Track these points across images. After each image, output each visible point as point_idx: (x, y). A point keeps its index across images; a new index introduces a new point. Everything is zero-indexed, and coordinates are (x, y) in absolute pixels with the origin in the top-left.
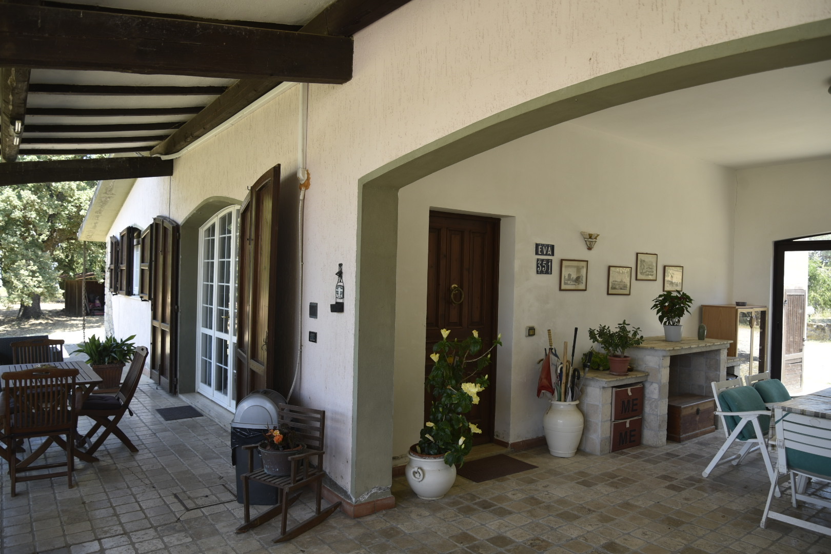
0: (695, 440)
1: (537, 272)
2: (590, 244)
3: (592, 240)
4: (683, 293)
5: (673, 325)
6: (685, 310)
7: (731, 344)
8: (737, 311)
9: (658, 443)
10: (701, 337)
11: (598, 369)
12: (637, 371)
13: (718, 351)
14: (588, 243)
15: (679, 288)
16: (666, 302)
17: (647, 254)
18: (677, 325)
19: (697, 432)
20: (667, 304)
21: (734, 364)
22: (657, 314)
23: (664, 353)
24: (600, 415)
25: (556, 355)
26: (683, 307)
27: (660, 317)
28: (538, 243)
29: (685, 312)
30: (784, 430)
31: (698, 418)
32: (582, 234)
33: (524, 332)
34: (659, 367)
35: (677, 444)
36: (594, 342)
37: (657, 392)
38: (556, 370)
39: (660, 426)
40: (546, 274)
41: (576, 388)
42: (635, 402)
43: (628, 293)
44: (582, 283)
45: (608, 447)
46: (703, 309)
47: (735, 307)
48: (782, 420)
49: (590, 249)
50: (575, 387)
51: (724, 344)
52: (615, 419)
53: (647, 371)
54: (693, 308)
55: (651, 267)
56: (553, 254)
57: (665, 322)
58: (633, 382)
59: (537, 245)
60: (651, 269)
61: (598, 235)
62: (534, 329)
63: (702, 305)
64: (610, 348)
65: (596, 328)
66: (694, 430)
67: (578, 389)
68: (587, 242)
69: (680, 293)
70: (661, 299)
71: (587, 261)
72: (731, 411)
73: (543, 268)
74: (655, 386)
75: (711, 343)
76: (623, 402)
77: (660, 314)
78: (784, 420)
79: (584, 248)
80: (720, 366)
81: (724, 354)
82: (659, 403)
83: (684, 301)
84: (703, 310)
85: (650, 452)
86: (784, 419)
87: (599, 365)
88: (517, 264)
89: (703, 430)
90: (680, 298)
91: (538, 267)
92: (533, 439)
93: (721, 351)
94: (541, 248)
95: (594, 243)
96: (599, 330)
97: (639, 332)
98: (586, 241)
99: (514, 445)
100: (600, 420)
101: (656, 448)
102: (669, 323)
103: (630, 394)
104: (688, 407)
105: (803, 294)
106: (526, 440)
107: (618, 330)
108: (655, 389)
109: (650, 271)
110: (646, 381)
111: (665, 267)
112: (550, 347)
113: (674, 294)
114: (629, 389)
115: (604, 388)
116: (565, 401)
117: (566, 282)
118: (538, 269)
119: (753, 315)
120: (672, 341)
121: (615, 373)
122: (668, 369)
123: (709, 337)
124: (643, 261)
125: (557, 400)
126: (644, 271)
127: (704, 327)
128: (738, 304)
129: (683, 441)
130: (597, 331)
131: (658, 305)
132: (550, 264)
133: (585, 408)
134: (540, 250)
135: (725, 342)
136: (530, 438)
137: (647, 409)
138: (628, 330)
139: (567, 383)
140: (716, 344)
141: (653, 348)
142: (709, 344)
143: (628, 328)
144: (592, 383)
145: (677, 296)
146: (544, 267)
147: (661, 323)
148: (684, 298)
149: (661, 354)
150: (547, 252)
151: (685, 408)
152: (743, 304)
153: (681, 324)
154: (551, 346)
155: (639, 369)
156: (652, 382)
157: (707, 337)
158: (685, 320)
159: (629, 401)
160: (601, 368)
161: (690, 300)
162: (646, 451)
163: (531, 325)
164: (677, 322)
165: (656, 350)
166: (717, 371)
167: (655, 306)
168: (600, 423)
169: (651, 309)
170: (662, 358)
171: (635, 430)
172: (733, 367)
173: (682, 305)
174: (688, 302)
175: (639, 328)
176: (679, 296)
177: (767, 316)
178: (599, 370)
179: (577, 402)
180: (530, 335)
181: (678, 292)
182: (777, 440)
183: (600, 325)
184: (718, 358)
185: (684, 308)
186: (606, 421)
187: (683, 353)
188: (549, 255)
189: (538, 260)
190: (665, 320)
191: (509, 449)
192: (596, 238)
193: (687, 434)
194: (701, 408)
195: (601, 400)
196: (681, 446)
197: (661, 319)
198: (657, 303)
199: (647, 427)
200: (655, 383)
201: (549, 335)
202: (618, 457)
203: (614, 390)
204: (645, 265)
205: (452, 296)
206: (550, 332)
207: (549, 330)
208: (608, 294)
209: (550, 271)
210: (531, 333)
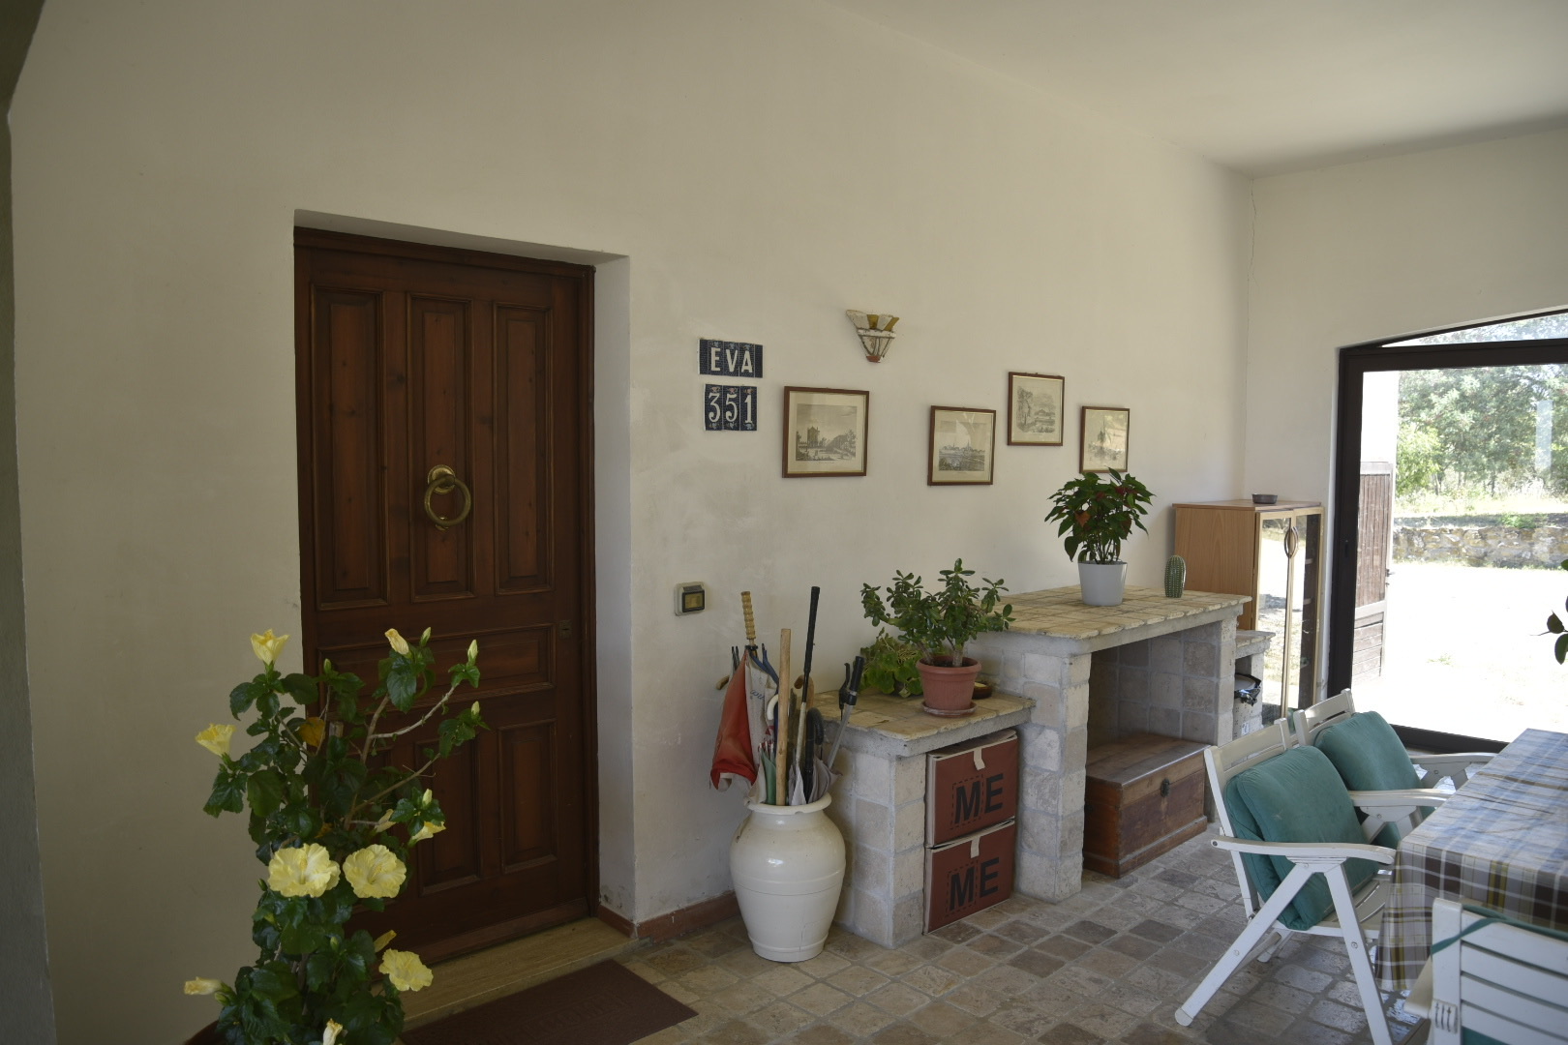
0: (1158, 865)
1: (709, 426)
2: (874, 346)
3: (878, 334)
4: (1128, 476)
5: (1103, 562)
6: (1133, 522)
7: (1245, 605)
8: (1257, 516)
9: (1057, 892)
10: (1173, 589)
11: (896, 694)
12: (1004, 695)
13: (1215, 626)
14: (868, 343)
15: (1118, 465)
16: (1085, 502)
17: (1036, 375)
18: (1111, 562)
19: (1162, 839)
20: (1085, 507)
21: (1250, 651)
22: (1061, 532)
23: (1074, 648)
24: (892, 837)
25: (766, 667)
26: (1127, 512)
27: (1068, 540)
28: (707, 337)
29: (1133, 527)
30: (1462, 973)
31: (1164, 805)
32: (851, 316)
33: (669, 602)
34: (1061, 684)
35: (1109, 886)
36: (875, 624)
37: (1054, 752)
38: (764, 712)
39: (1064, 845)
40: (736, 428)
41: (819, 763)
42: (995, 786)
43: (987, 478)
44: (854, 454)
45: (918, 919)
46: (1178, 514)
47: (1253, 509)
48: (1458, 943)
49: (873, 358)
50: (816, 760)
51: (1230, 606)
52: (937, 842)
53: (1029, 694)
54: (1153, 514)
55: (1047, 410)
56: (758, 372)
57: (1083, 553)
58: (989, 732)
59: (705, 346)
60: (1048, 414)
61: (895, 320)
62: (703, 592)
63: (1174, 505)
64: (924, 640)
65: (884, 586)
66: (1153, 838)
67: (827, 765)
68: (866, 339)
69: (1119, 478)
70: (1070, 493)
71: (866, 393)
72: (1260, 836)
73: (728, 414)
74: (1051, 736)
75: (1198, 606)
76: (961, 791)
77: (1069, 533)
78: (1463, 943)
79: (858, 357)
80: (1218, 662)
81: (1230, 631)
82: (1061, 782)
83: (1130, 498)
84: (1179, 516)
85: (1033, 923)
86: (1467, 938)
87: (898, 685)
88: (637, 402)
89: (1178, 831)
90: (1118, 491)
91: (708, 409)
92: (709, 902)
93: (1223, 625)
94: (717, 353)
95: (885, 341)
96: (894, 589)
97: (1001, 593)
98: (861, 336)
99: (651, 928)
100: (893, 851)
101: (1054, 904)
102: (1093, 556)
103: (980, 764)
104: (1138, 780)
105: (1388, 472)
106: (688, 909)
107: (942, 587)
108: (1049, 745)
109: (1046, 422)
110: (1026, 722)
111: (1083, 410)
112: (748, 643)
113: (1105, 479)
114: (977, 752)
115: (900, 758)
116: (787, 804)
117: (803, 451)
118: (711, 415)
119: (1294, 524)
120: (1098, 606)
121: (936, 712)
122: (1086, 688)
123: (1195, 585)
124: (1023, 394)
125: (763, 797)
126: (1030, 420)
127: (1181, 565)
128: (1258, 500)
129: (1126, 872)
130: (889, 590)
131: (1062, 508)
132: (749, 400)
133: (852, 813)
134: (714, 358)
135: (1234, 603)
136: (703, 899)
137: (1031, 798)
138: (972, 587)
139: (791, 746)
140: (1211, 608)
141: (1043, 633)
142: (1194, 611)
143: (972, 582)
144: (869, 743)
145: (1112, 484)
146: (730, 408)
147: (1071, 558)
148: (1129, 491)
149: (1066, 648)
150: (739, 364)
151: (1131, 785)
152: (1268, 500)
153: (1121, 558)
154: (751, 639)
155: (1010, 688)
156: (1043, 727)
157: (1185, 589)
158: (1132, 546)
159: (976, 786)
160: (904, 692)
161: (1146, 496)
162: (1024, 917)
163: (691, 579)
164: (1112, 554)
165: (1053, 639)
166: (1212, 675)
167: (1057, 511)
168: (892, 859)
169: (1047, 519)
170: (1067, 661)
171: (995, 861)
172: (1249, 658)
173: (1125, 508)
174: (1140, 499)
175: (1001, 582)
176: (1118, 485)
177: (1322, 527)
178: (900, 696)
179: (825, 802)
180: (686, 610)
181: (1115, 473)
182: (1434, 1004)
183: (898, 572)
184: (1215, 643)
185: (1131, 516)
186: (912, 849)
187: (1126, 641)
188: (746, 374)
189: (709, 388)
190: (1081, 547)
191: (634, 941)
192: (889, 328)
193: (1137, 853)
194: (1173, 778)
195: (893, 793)
196: (1119, 892)
197: (1070, 547)
198: (1061, 504)
199: (1029, 847)
200: (1050, 728)
201: (745, 607)
202: (943, 948)
203: (933, 759)
204: (1032, 405)
205: (428, 503)
206: (749, 600)
207: (746, 594)
208: (931, 483)
209: (749, 420)
210: (693, 605)
